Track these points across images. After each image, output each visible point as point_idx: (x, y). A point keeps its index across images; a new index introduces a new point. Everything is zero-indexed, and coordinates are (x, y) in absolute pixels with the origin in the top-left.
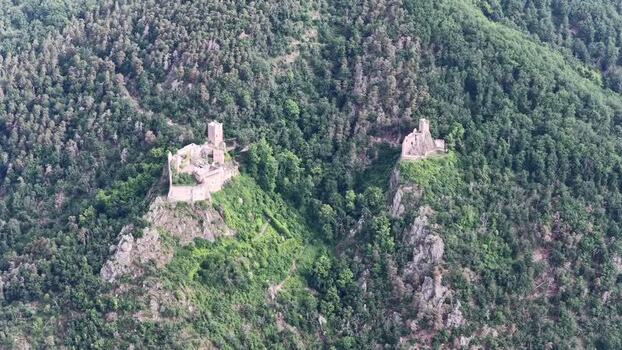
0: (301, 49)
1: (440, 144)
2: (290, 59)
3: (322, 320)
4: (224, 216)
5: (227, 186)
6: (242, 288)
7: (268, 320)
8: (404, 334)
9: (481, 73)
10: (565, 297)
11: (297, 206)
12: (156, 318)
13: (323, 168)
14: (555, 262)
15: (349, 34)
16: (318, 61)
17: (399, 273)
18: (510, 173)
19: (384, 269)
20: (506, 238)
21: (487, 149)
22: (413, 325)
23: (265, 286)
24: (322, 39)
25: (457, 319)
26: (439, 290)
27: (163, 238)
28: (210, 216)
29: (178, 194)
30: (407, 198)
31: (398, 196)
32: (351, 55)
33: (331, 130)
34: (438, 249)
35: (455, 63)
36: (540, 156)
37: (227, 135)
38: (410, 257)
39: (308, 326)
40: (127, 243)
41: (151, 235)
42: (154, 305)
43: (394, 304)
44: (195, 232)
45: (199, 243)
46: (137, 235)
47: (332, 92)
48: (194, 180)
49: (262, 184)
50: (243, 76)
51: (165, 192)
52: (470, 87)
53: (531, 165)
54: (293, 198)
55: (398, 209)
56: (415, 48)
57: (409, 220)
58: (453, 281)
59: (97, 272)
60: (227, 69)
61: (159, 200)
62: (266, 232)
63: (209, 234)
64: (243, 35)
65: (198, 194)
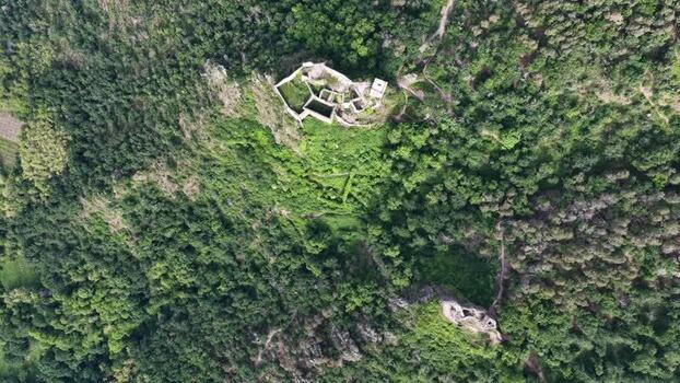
2: (607, 98)
13: (440, 202)
33: (489, 198)
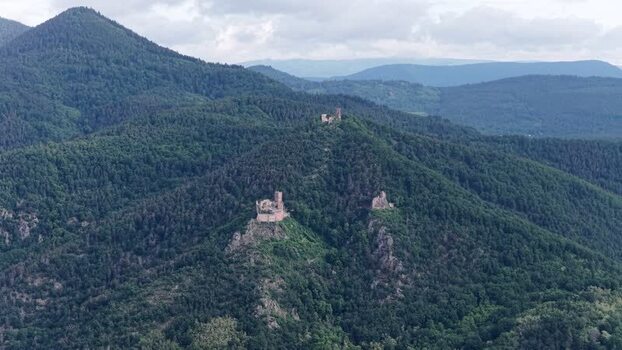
0: (320, 172)
1: (391, 205)
3: (334, 272)
4: (284, 229)
5: (285, 219)
6: (294, 259)
7: (308, 272)
8: (375, 276)
9: (413, 179)
10: (454, 261)
11: (320, 234)
12: (253, 265)
14: (449, 248)
15: (343, 165)
16: (328, 177)
17: (372, 253)
18: (426, 217)
19: (364, 253)
20: (426, 241)
21: (416, 207)
22: (379, 271)
23: (305, 259)
24: (330, 169)
25: (400, 267)
26: (391, 258)
27: (255, 235)
28: (277, 229)
29: (262, 218)
30: (375, 225)
31: (371, 224)
32: (346, 174)
34: (391, 242)
35: (399, 175)
36: (443, 210)
37: (283, 199)
38: (377, 246)
39: (328, 276)
40: (237, 236)
41: (250, 233)
42: (252, 260)
43: (369, 266)
44: (270, 234)
45: (272, 240)
46: (243, 233)
47: (336, 190)
48: (269, 212)
49: (302, 223)
50: (290, 181)
51: (255, 216)
52: (407, 184)
53: (438, 213)
54: (317, 231)
55: (371, 229)
56: (379, 168)
57: (376, 233)
58: (398, 255)
59: (223, 250)
60: (282, 178)
61: (252, 220)
62: (304, 240)
63: (277, 236)
64: (289, 166)
65: (272, 219)
